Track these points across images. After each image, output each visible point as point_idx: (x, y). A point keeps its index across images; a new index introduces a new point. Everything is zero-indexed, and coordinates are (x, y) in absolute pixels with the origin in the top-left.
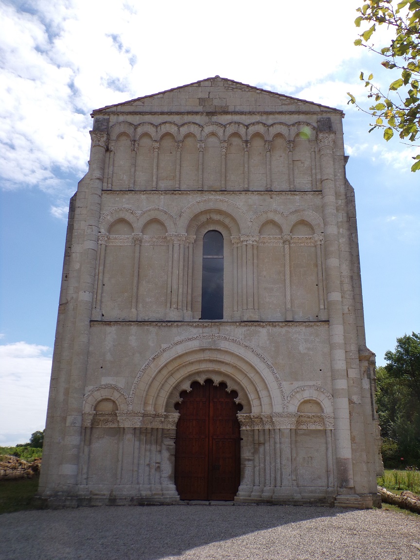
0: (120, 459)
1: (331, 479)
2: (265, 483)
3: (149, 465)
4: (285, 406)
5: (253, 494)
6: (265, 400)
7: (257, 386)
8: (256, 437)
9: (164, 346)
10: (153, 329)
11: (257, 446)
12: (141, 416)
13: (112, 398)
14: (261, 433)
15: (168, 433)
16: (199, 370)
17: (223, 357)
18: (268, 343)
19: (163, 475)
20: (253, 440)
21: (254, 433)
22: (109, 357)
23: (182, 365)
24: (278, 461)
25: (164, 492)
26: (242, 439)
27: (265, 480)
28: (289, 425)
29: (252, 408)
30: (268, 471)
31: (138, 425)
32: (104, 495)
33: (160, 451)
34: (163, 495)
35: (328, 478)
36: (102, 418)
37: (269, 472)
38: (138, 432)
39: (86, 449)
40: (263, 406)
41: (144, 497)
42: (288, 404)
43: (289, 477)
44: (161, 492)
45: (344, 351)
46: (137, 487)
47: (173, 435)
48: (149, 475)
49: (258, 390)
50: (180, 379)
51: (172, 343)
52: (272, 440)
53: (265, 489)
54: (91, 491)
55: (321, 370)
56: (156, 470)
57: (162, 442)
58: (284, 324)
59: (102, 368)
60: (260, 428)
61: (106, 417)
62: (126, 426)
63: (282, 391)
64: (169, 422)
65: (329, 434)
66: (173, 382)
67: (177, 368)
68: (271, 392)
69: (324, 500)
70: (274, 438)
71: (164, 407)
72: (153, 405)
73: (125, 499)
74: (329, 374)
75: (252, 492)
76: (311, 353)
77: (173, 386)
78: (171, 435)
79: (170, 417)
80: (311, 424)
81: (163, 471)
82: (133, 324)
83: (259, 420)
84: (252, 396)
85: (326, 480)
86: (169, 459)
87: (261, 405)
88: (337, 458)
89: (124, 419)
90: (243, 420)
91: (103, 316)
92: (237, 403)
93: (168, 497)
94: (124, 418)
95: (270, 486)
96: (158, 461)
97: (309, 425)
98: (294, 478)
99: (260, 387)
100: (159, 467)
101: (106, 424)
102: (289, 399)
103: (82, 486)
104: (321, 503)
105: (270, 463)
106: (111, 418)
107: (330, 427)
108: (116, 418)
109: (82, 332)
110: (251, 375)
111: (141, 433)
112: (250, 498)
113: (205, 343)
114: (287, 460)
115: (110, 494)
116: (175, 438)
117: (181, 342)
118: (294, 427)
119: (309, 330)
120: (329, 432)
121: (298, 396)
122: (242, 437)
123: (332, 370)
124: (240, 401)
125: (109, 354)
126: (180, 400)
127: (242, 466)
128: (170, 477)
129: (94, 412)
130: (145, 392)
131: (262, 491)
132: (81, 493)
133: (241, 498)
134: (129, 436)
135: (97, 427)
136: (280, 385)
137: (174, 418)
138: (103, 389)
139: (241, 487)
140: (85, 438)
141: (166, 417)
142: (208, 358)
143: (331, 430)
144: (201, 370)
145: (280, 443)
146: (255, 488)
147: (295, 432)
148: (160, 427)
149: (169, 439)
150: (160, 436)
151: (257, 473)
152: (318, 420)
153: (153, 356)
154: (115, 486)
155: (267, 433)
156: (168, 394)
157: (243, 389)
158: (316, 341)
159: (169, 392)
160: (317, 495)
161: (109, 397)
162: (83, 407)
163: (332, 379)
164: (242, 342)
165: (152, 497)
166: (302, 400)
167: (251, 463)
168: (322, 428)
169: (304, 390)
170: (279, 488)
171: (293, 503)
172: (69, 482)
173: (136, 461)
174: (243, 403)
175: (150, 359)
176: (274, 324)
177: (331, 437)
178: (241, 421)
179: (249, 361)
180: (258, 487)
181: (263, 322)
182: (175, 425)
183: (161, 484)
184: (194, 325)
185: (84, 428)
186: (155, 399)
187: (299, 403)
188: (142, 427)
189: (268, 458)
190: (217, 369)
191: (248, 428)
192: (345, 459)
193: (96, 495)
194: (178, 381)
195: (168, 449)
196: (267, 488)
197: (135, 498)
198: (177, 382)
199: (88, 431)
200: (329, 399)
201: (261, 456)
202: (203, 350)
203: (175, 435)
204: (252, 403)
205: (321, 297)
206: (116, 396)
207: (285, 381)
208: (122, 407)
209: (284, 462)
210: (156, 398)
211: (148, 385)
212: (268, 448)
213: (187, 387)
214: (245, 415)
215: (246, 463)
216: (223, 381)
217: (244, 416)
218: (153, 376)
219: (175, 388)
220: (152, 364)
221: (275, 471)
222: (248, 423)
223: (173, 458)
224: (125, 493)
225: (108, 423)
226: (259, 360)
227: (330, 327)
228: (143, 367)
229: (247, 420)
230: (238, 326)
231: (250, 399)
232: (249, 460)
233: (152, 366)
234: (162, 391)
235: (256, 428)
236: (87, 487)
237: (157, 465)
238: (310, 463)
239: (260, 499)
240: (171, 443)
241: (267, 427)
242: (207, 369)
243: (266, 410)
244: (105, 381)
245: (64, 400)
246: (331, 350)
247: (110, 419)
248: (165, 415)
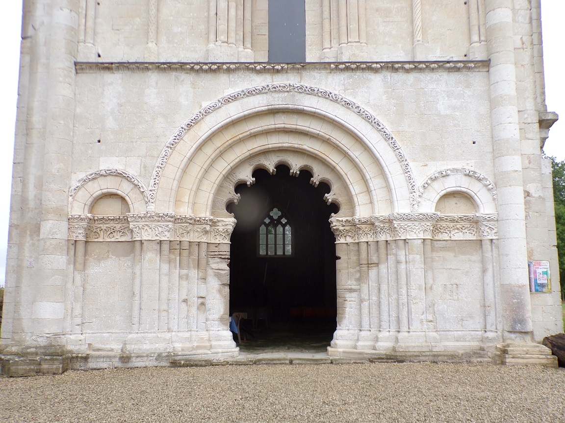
0: (137, 292)
1: (491, 319)
2: (380, 326)
3: (185, 301)
4: (414, 203)
5: (360, 344)
6: (378, 193)
7: (364, 171)
8: (364, 254)
9: (206, 104)
10: (187, 79)
11: (365, 268)
12: (170, 221)
13: (119, 192)
14: (372, 248)
15: (217, 249)
16: (267, 147)
17: (307, 124)
18: (384, 97)
19: (210, 317)
20: (359, 259)
21: (359, 247)
22: (110, 123)
23: (238, 137)
24: (404, 291)
25: (214, 343)
26: (339, 258)
27: (380, 321)
28: (422, 232)
29: (357, 208)
30: (384, 308)
31: (167, 236)
32: (112, 350)
33: (204, 279)
34: (211, 347)
35: (485, 316)
36: (104, 227)
37: (387, 309)
38: (166, 247)
39: (78, 277)
40: (376, 203)
41: (180, 353)
42: (419, 200)
43: (423, 317)
44: (207, 344)
45: (516, 110)
46: (168, 335)
47: (225, 253)
48: (187, 317)
49: (368, 177)
50: (234, 162)
51: (219, 97)
52: (391, 258)
53: (380, 335)
54: (90, 345)
55: (474, 143)
56: (198, 308)
57: (208, 264)
58: (412, 66)
59: (99, 141)
60: (370, 239)
61: (112, 224)
62: (145, 238)
63: (410, 178)
64: (218, 231)
65: (487, 245)
66: (223, 166)
67: (230, 142)
68: (390, 180)
69: (482, 352)
70: (396, 255)
71: (209, 207)
72: (190, 205)
73: (147, 356)
74: (489, 149)
75: (358, 340)
76: (458, 114)
77: (224, 173)
78: (221, 253)
79: (220, 224)
80: (456, 231)
81: (209, 310)
82: (150, 67)
83: (369, 226)
84: (356, 188)
85: (482, 321)
86: (220, 291)
87: (371, 203)
88: (502, 285)
89: (141, 226)
90: (341, 228)
91: (99, 56)
92: (330, 200)
93: (220, 350)
94: (141, 224)
95: (389, 331)
96: (202, 295)
97: (453, 233)
98: (430, 318)
99: (370, 171)
100: (203, 304)
101: (111, 236)
102: (422, 190)
103: (72, 337)
104: (477, 357)
105: (389, 294)
106: (120, 225)
107: (489, 235)
108: (127, 225)
109: (61, 79)
110: (356, 153)
111: (171, 249)
112: (355, 350)
113: (276, 99)
114: (419, 289)
115: (122, 350)
116: (228, 259)
117: (234, 98)
118: (429, 236)
119: (455, 76)
120: (488, 243)
121: (435, 185)
122: (338, 254)
123: (495, 141)
124: (335, 197)
125: (111, 118)
126: (236, 197)
127: (339, 300)
128: (221, 319)
129: (89, 215)
130: (176, 182)
131: (377, 339)
132: (70, 347)
133: (341, 350)
134: (151, 256)
135: (96, 240)
136: (406, 171)
137: (227, 225)
138: (103, 178)
139: (337, 334)
140: (75, 259)
141: (214, 223)
142: (283, 126)
143: (492, 240)
144: (270, 146)
145: (406, 262)
146: (363, 333)
147: (429, 244)
148: (204, 239)
149: (219, 260)
150: (203, 254)
151: (365, 311)
152: (467, 225)
153: (187, 121)
154: (130, 336)
155: (382, 246)
156: (215, 186)
157: (339, 177)
158: (466, 95)
159: (217, 182)
160: (467, 344)
161: (114, 191)
162: (69, 206)
163: (494, 156)
164: (340, 97)
165: (192, 353)
166: (444, 192)
167: (354, 295)
168: (474, 238)
169: (448, 175)
170: (406, 334)
171: (431, 358)
172: (47, 332)
173: (164, 295)
174: (341, 200)
175: (184, 126)
176: (397, 66)
177: (492, 251)
178: (337, 230)
179: (353, 129)
180: (369, 333)
181: (377, 63)
182: (228, 238)
183: (207, 330)
184: (258, 67)
185: (73, 242)
186: (193, 193)
187: (438, 197)
188: (172, 239)
189: (384, 287)
190: (296, 146)
191: (349, 240)
192: (519, 287)
193: (98, 350)
194: (231, 165)
195: (218, 276)
196: (384, 334)
197: (164, 355)
198: (229, 167)
199: (81, 248)
200: (489, 190)
201: (373, 283)
202: (273, 112)
203: (229, 253)
204: (355, 199)
205: (474, 22)
206: (124, 189)
207: (414, 160)
208: (137, 208)
209: (413, 293)
210: (196, 193)
211: (180, 170)
212: (385, 271)
213: (247, 175)
214: (344, 219)
215: (348, 295)
216: (306, 166)
217: (342, 221)
218: (189, 155)
219: (227, 177)
220: (187, 136)
221: (398, 306)
222: (348, 231)
223: (227, 290)
224: (146, 347)
225: (115, 234)
226: (369, 127)
227: (492, 70)
228: (171, 140)
229: (347, 228)
230: (333, 70)
231: (353, 193)
232: (351, 290)
233: (186, 138)
234: (205, 182)
235: (364, 239)
236: (82, 337)
237: (201, 300)
238: (455, 294)
239: (374, 352)
240: (225, 267)
241: (382, 237)
242: (280, 145)
243: (382, 211)
244: (105, 164)
245: (35, 196)
246: (491, 109)
247: (118, 226)
248: (211, 220)
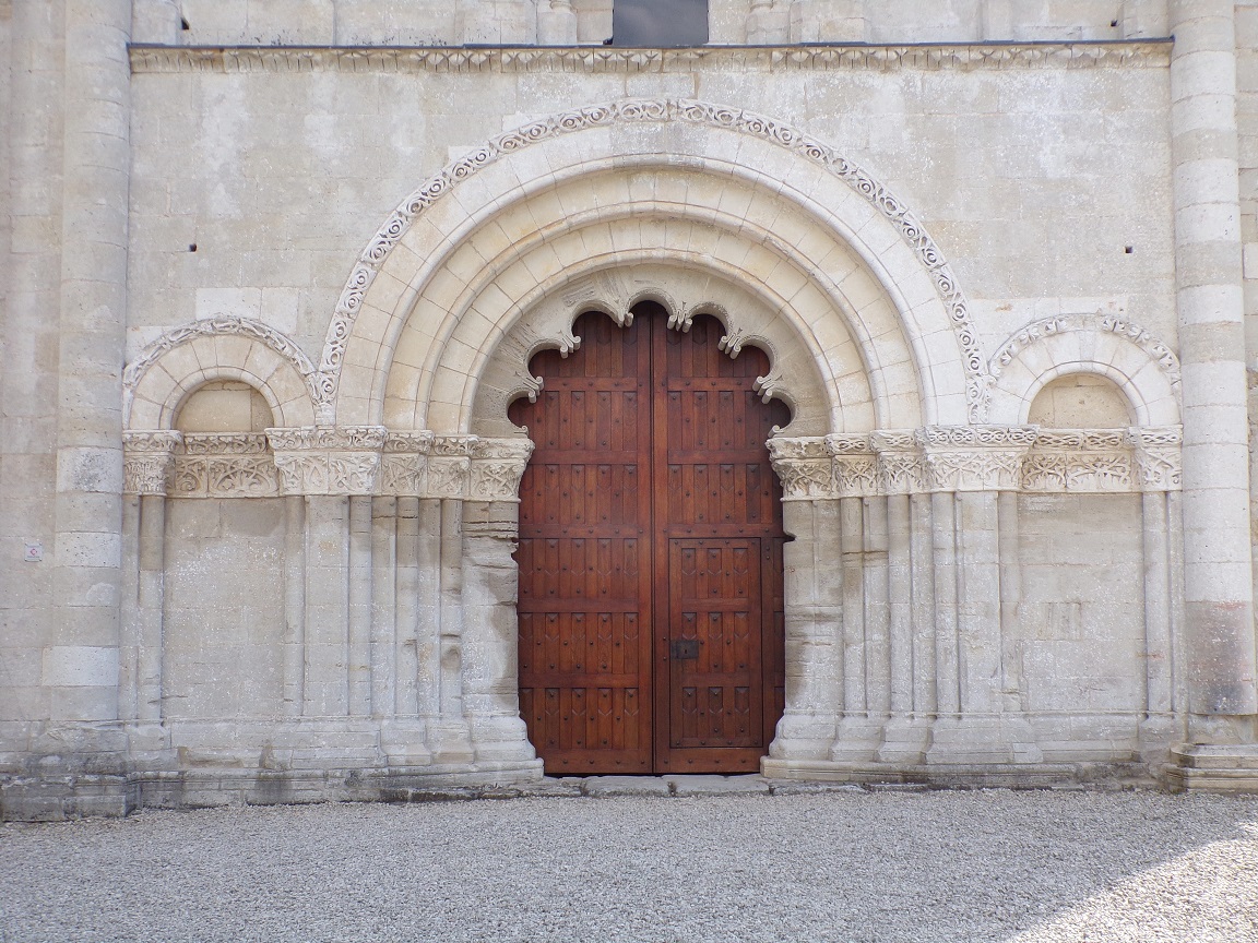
0: (294, 621)
1: (1160, 686)
2: (890, 705)
3: (413, 644)
4: (977, 401)
5: (839, 747)
6: (892, 378)
7: (855, 320)
8: (852, 529)
9: (459, 154)
10: (408, 83)
11: (854, 563)
12: (373, 449)
13: (246, 377)
14: (874, 511)
15: (485, 517)
16: (610, 259)
17: (712, 201)
18: (906, 135)
19: (472, 684)
20: (840, 541)
21: (840, 512)
22: (221, 202)
23: (539, 237)
24: (948, 619)
25: (482, 747)
26: (791, 538)
27: (891, 691)
28: (996, 474)
29: (836, 412)
30: (902, 661)
31: (363, 486)
32: (237, 763)
33: (458, 590)
34: (476, 757)
35: (1146, 679)
36: (208, 461)
37: (907, 662)
38: (362, 513)
39: (151, 585)
40: (882, 401)
41: (403, 770)
42: (991, 393)
43: (993, 682)
44: (467, 749)
45: (1236, 166)
46: (372, 728)
47: (505, 526)
48: (418, 684)
49: (864, 336)
50: (529, 299)
51: (493, 137)
52: (920, 540)
53: (891, 727)
54: (181, 750)
55: (1128, 251)
56: (442, 663)
57: (464, 552)
58: (975, 55)
59: (193, 248)
60: (869, 492)
61: (228, 455)
62: (311, 489)
63: (967, 339)
64: (488, 472)
65: (1155, 507)
66: (499, 309)
67: (518, 247)
68: (918, 344)
69: (1135, 766)
70: (932, 532)
71: (467, 411)
72: (421, 407)
73: (325, 777)
74: (1165, 265)
75: (836, 738)
76: (1090, 176)
77: (503, 325)
78: (497, 526)
79: (494, 453)
80: (1081, 470)
81: (470, 666)
82: (318, 56)
83: (865, 459)
84: (834, 364)
85: (1138, 690)
86: (496, 621)
87: (872, 400)
88: (1188, 603)
89: (301, 461)
90: (797, 463)
91: (185, 26)
92: (769, 394)
93: (499, 765)
94: (301, 456)
95: (912, 717)
96: (450, 630)
97: (1071, 475)
98: (1012, 684)
99: (869, 321)
100: (454, 652)
101: (227, 483)
102: (996, 369)
103: (142, 731)
104: (1122, 778)
105: (913, 627)
106: (248, 458)
107: (1160, 481)
108: (267, 457)
109: (97, 91)
110: (836, 275)
111: (375, 517)
112: (828, 764)
113: (635, 140)
114: (986, 615)
115: (262, 764)
116: (513, 540)
117: (531, 136)
118: (1011, 485)
119: (1084, 79)
120: (1159, 499)
121: (1032, 356)
122: (788, 529)
123: (1180, 248)
124: (782, 384)
125: (221, 188)
126: (533, 385)
127: (790, 643)
128: (500, 690)
129: (174, 434)
130: (386, 351)
131: (881, 736)
132: (139, 756)
133: (791, 763)
134: (326, 531)
135: (190, 495)
136: (958, 316)
137: (510, 456)
138: (205, 339)
139: (786, 724)
140: (140, 542)
141: (478, 452)
142: (650, 206)
143: (1166, 493)
144: (619, 257)
145: (956, 549)
146: (848, 723)
147: (1016, 505)
148: (455, 491)
149: (491, 543)
150: (453, 529)
151: (854, 668)
152: (1108, 453)
153: (413, 198)
154: (281, 729)
155: (898, 509)
156: (482, 358)
157: (793, 335)
158: (1111, 129)
159: (487, 349)
160: (1101, 745)
161: (234, 373)
162: (125, 410)
163: (1176, 283)
164: (796, 135)
165: (434, 768)
166: (1051, 375)
167: (828, 628)
168: (1125, 488)
169: (1060, 333)
170: (954, 722)
171: (1010, 781)
172: (84, 716)
173: (360, 630)
174: (796, 392)
175: (403, 209)
176: (937, 54)
177: (1167, 520)
178: (787, 467)
179: (827, 215)
180: (862, 721)
181: (888, 46)
182: (514, 487)
183: (464, 717)
184: (589, 60)
185: (136, 501)
186: (427, 377)
187: (1038, 386)
188: (377, 492)
189: (901, 610)
190: (684, 256)
191: (817, 493)
192: (1228, 607)
193: (204, 762)
194: (522, 305)
195: (490, 583)
196: (900, 724)
197: (365, 772)
198: (516, 310)
199: (154, 513)
200: (1162, 369)
201: (874, 602)
202: (627, 171)
203: (515, 527)
204: (832, 391)
206: (260, 367)
207: (978, 295)
208: (293, 413)
209: (971, 624)
210: (434, 375)
211: (396, 321)
212: (904, 569)
213: (557, 330)
214: (804, 441)
215: (811, 629)
216: (710, 305)
217: (800, 445)
218: (417, 282)
219: (509, 336)
220: (411, 233)
221: (934, 657)
222: (814, 471)
223: (512, 616)
224: (323, 753)
225: (236, 480)
226: (868, 210)
227: (1177, 64)
228: (372, 245)
229: (812, 463)
230: (776, 64)
231: (827, 376)
232: (820, 618)
233: (410, 238)
234: (456, 348)
235: (852, 491)
236: (164, 731)
237: (448, 643)
238: (1073, 625)
239: (875, 765)
240: (503, 556)
241: (898, 487)
242: (644, 254)
243: (897, 420)
244: (211, 303)
245: (39, 385)
246: (1174, 164)
247: (243, 461)
248: (471, 444)
